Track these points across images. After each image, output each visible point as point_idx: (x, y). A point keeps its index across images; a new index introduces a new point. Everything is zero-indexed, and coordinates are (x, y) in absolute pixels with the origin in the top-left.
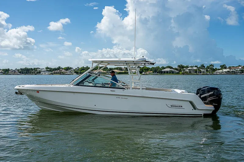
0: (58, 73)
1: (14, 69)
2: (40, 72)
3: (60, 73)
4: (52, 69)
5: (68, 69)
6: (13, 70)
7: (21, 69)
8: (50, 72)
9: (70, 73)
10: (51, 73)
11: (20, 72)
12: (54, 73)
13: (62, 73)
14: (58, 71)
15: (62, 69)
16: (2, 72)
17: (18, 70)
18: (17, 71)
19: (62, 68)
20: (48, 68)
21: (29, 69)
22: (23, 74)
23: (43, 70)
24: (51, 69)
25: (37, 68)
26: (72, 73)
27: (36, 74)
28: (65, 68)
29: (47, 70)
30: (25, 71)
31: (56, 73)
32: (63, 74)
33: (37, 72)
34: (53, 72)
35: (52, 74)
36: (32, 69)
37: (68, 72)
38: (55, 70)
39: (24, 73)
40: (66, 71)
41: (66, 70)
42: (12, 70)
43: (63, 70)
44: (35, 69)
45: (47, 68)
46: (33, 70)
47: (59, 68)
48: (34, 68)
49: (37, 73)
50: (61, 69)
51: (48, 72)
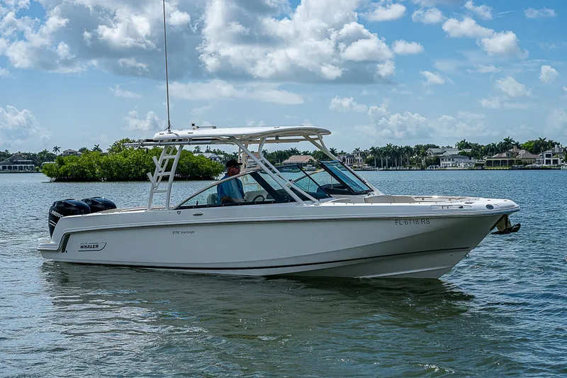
0: (504, 163)
1: (350, 152)
2: (437, 161)
3: (511, 164)
4: (480, 147)
5: (538, 147)
6: (349, 156)
7: (374, 151)
8: (473, 160)
9: (548, 162)
10: (477, 165)
11: (370, 162)
12: (489, 163)
13: (519, 162)
14: (504, 155)
15: (519, 147)
16: (311, 162)
17: (364, 155)
18: (359, 158)
19: (517, 144)
20: (468, 146)
21: (401, 149)
22: (380, 167)
23: (449, 153)
24: (477, 147)
25: (429, 146)
26: (555, 162)
27: (423, 169)
28: (530, 142)
29: (464, 154)
30: (387, 158)
31: (497, 163)
32: (523, 165)
33: (426, 162)
34: (486, 158)
35: (480, 167)
36: (408, 149)
37: (542, 158)
38: (492, 150)
39: (384, 165)
40: (534, 156)
41: (531, 152)
42: (342, 153)
43: (522, 152)
44: (421, 150)
45: (463, 145)
46: (412, 155)
47: (507, 145)
48: (418, 147)
49: (429, 163)
50: (514, 150)
51: (468, 160)
